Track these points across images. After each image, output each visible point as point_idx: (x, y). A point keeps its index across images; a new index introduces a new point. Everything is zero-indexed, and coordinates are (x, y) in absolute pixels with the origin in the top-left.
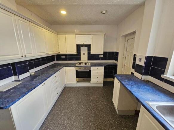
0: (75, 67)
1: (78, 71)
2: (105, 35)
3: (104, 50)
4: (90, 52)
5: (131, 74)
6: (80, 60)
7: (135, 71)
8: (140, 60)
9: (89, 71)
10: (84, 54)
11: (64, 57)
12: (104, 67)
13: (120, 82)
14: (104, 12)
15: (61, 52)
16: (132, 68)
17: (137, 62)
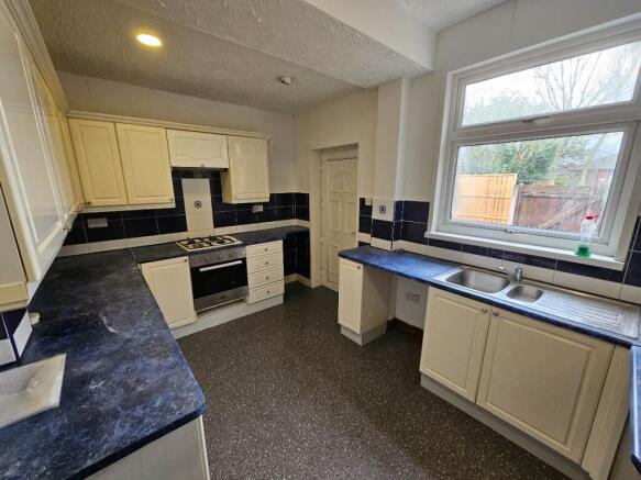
0: (186, 258)
1: (202, 270)
2: (269, 141)
3: (271, 188)
4: (221, 199)
5: (357, 246)
6: (186, 230)
7: (373, 236)
8: (383, 209)
9: (240, 262)
10: (198, 204)
11: (103, 224)
12: (281, 242)
13: (361, 266)
14: (288, 80)
15: (95, 202)
16: (360, 231)
17: (376, 215)
